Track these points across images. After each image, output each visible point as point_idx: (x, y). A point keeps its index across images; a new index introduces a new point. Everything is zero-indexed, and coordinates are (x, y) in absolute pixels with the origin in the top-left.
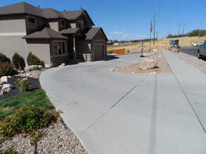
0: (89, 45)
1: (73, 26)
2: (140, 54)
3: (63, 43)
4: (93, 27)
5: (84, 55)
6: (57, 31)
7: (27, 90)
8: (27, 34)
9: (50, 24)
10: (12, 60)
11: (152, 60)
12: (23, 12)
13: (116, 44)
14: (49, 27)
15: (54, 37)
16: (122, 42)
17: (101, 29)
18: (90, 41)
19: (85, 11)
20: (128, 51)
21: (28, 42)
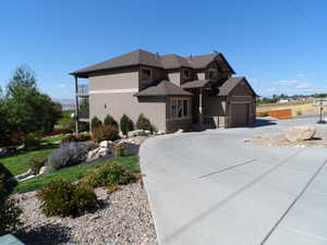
0: (224, 104)
1: (201, 76)
2: (319, 119)
3: (185, 101)
4: (233, 76)
5: (215, 119)
6: (178, 84)
7: (122, 155)
8: (140, 91)
9: (170, 75)
10: (119, 123)
11: (307, 128)
12: (136, 62)
13: (282, 101)
14: (167, 79)
15: (172, 93)
16: (295, 97)
17: (244, 79)
18: (224, 98)
19: (221, 55)
20: (299, 114)
21: (140, 101)
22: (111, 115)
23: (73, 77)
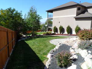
9: (88, 10)
21: (76, 20)
22: (62, 26)
23: (47, 12)
